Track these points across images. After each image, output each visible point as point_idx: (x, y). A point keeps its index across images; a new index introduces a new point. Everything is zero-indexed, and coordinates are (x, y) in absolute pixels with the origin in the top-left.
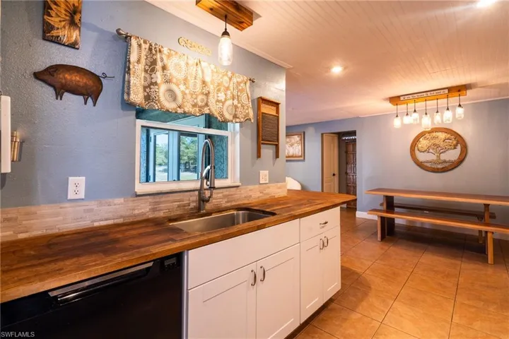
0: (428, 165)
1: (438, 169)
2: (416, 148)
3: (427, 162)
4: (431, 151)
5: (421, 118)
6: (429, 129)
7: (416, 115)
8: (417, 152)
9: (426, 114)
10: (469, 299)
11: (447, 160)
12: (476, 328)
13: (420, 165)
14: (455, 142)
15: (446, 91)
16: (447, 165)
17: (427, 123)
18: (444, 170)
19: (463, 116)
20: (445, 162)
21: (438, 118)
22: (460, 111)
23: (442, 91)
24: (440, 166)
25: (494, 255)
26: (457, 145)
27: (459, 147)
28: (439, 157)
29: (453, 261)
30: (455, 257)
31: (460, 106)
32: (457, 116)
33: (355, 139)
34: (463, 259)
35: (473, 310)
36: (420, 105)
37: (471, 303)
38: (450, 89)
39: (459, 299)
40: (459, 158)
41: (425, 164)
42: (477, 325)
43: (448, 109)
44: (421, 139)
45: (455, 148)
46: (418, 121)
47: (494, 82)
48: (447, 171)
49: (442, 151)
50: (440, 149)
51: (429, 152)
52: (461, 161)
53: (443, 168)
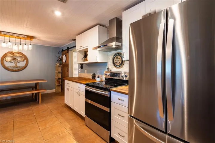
0: (11, 68)
1: (16, 70)
2: (4, 60)
3: (10, 67)
5: (12, 46)
6: (17, 52)
7: (10, 44)
10: (41, 119)
12: (48, 127)
13: (6, 68)
14: (24, 59)
15: (26, 37)
16: (20, 68)
17: (15, 49)
18: (19, 71)
19: (31, 49)
20: (19, 67)
21: (20, 47)
22: (30, 46)
23: (24, 36)
24: (17, 69)
25: (41, 100)
27: (25, 61)
29: (28, 108)
30: (27, 106)
31: (30, 44)
32: (29, 48)
34: (31, 106)
35: (43, 122)
36: (12, 39)
37: (42, 120)
38: (28, 36)
39: (38, 121)
40: (25, 65)
41: (10, 68)
42: (47, 126)
43: (26, 44)
45: (24, 61)
46: (11, 47)
47: (42, 39)
48: (20, 71)
49: (18, 62)
50: (17, 61)
51: (11, 62)
52: (26, 67)
53: (18, 70)
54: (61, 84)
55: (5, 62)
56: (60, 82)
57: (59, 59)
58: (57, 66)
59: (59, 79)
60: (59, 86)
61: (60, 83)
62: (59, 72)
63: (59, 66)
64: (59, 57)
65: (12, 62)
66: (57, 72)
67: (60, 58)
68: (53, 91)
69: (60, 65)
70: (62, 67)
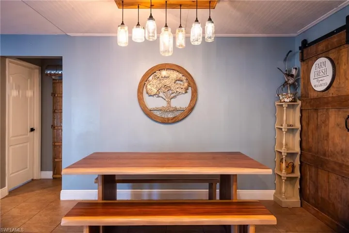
0: (158, 113)
1: (168, 119)
2: (145, 89)
3: (157, 110)
4: (161, 94)
8: (145, 96)
9: (166, 26)
11: (178, 107)
13: (149, 113)
14: (186, 85)
16: (177, 113)
18: (175, 121)
20: (176, 110)
22: (210, 28)
24: (170, 116)
26: (187, 89)
27: (190, 90)
28: (169, 103)
33: (62, 74)
40: (189, 105)
41: (155, 112)
43: (197, 21)
44: (151, 78)
45: (186, 92)
48: (178, 121)
49: (172, 95)
50: (171, 92)
51: (159, 97)
52: (191, 109)
53: (174, 118)
54: (297, 174)
55: (147, 95)
56: (293, 167)
57: (291, 81)
58: (285, 105)
59: (291, 155)
60: (290, 180)
61: (293, 172)
62: (291, 130)
63: (291, 106)
64: (291, 71)
65: (160, 95)
66: (284, 128)
67: (292, 76)
68: (268, 195)
69: (294, 100)
70: (301, 111)
